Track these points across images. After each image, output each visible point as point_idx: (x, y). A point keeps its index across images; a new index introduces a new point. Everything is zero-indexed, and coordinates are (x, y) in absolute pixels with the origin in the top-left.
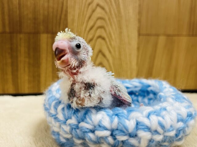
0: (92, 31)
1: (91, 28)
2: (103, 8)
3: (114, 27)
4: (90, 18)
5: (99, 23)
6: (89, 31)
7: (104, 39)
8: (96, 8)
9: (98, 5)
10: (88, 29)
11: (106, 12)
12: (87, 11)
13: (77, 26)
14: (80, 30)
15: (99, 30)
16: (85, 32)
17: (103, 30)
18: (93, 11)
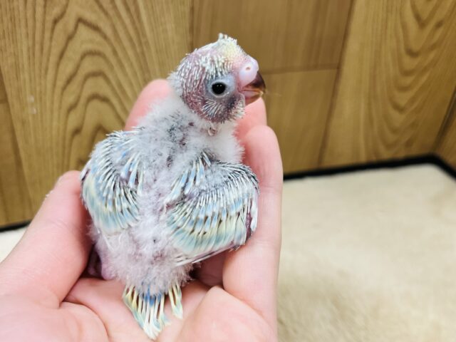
0: (74, 87)
1: (69, 81)
2: (96, 28)
3: (128, 70)
4: (61, 55)
5: (89, 65)
6: (64, 88)
7: (105, 100)
8: (76, 27)
9: (80, 20)
10: (60, 83)
11: (105, 37)
12: (51, 38)
13: (31, 80)
14: (38, 89)
15: (90, 82)
16: (53, 92)
17: (101, 81)
18: (70, 38)
